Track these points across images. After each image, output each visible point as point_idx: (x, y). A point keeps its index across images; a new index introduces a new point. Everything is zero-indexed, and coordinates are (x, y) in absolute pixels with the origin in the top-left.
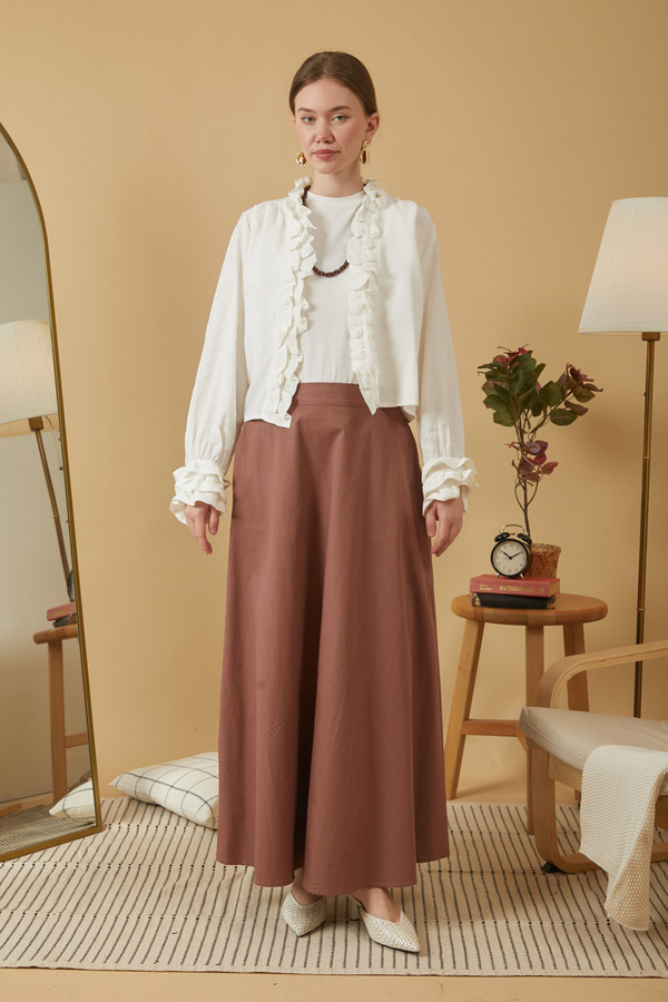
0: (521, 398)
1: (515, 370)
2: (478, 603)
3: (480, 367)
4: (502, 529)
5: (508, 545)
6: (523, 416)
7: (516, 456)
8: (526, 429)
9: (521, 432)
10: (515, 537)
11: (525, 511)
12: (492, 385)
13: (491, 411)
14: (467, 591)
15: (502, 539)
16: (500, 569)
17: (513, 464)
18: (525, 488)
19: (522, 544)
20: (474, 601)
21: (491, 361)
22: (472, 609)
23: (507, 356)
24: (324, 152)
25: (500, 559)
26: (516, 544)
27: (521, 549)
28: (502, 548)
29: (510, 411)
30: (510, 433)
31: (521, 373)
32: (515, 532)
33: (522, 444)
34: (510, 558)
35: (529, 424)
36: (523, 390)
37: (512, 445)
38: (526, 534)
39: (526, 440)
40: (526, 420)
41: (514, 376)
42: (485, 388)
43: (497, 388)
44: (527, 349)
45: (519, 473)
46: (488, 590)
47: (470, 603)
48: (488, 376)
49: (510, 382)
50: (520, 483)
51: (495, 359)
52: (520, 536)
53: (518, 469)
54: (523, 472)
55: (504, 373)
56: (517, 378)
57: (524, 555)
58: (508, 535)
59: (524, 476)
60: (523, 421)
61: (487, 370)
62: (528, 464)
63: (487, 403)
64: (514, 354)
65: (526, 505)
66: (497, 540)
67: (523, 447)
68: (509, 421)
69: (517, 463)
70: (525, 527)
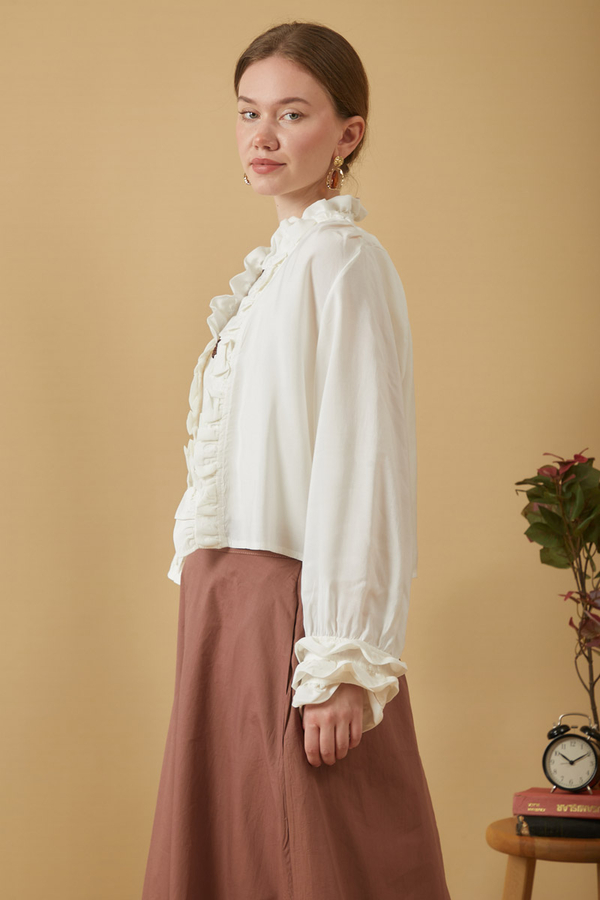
0: (580, 526)
1: (569, 487)
2: (525, 831)
3: (519, 484)
4: (560, 720)
5: (567, 743)
6: (583, 554)
7: (575, 611)
8: (589, 572)
9: (582, 577)
10: (577, 732)
11: (591, 693)
12: (536, 509)
13: (537, 547)
14: (509, 814)
15: (559, 734)
16: (557, 778)
17: (571, 623)
18: (589, 659)
19: (588, 742)
20: (519, 828)
21: (533, 474)
22: (516, 840)
23: (558, 466)
24: (262, 162)
25: (557, 764)
26: (578, 743)
27: (586, 749)
28: (559, 748)
29: (564, 546)
30: (566, 578)
31: (578, 490)
32: (576, 723)
33: (583, 595)
34: (572, 763)
35: (593, 565)
36: (582, 516)
37: (569, 595)
38: (594, 727)
39: (589, 588)
40: (589, 558)
41: (569, 495)
42: (526, 513)
43: (545, 513)
44: (586, 455)
45: (580, 637)
46: (540, 810)
47: (514, 832)
48: (531, 495)
49: (564, 503)
50: (582, 652)
51: (540, 471)
52: (585, 729)
53: (579, 631)
54: (586, 635)
55: (553, 491)
56: (573, 498)
57: (592, 758)
58: (567, 728)
59: (587, 641)
60: (583, 561)
61: (529, 487)
62: (594, 624)
63: (531, 535)
64: (568, 463)
65: (593, 684)
66: (551, 735)
67: (585, 598)
68: (564, 560)
69: (577, 622)
70: (591, 716)
